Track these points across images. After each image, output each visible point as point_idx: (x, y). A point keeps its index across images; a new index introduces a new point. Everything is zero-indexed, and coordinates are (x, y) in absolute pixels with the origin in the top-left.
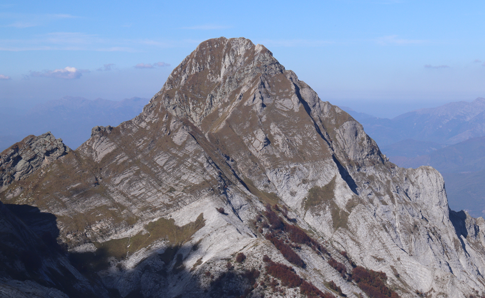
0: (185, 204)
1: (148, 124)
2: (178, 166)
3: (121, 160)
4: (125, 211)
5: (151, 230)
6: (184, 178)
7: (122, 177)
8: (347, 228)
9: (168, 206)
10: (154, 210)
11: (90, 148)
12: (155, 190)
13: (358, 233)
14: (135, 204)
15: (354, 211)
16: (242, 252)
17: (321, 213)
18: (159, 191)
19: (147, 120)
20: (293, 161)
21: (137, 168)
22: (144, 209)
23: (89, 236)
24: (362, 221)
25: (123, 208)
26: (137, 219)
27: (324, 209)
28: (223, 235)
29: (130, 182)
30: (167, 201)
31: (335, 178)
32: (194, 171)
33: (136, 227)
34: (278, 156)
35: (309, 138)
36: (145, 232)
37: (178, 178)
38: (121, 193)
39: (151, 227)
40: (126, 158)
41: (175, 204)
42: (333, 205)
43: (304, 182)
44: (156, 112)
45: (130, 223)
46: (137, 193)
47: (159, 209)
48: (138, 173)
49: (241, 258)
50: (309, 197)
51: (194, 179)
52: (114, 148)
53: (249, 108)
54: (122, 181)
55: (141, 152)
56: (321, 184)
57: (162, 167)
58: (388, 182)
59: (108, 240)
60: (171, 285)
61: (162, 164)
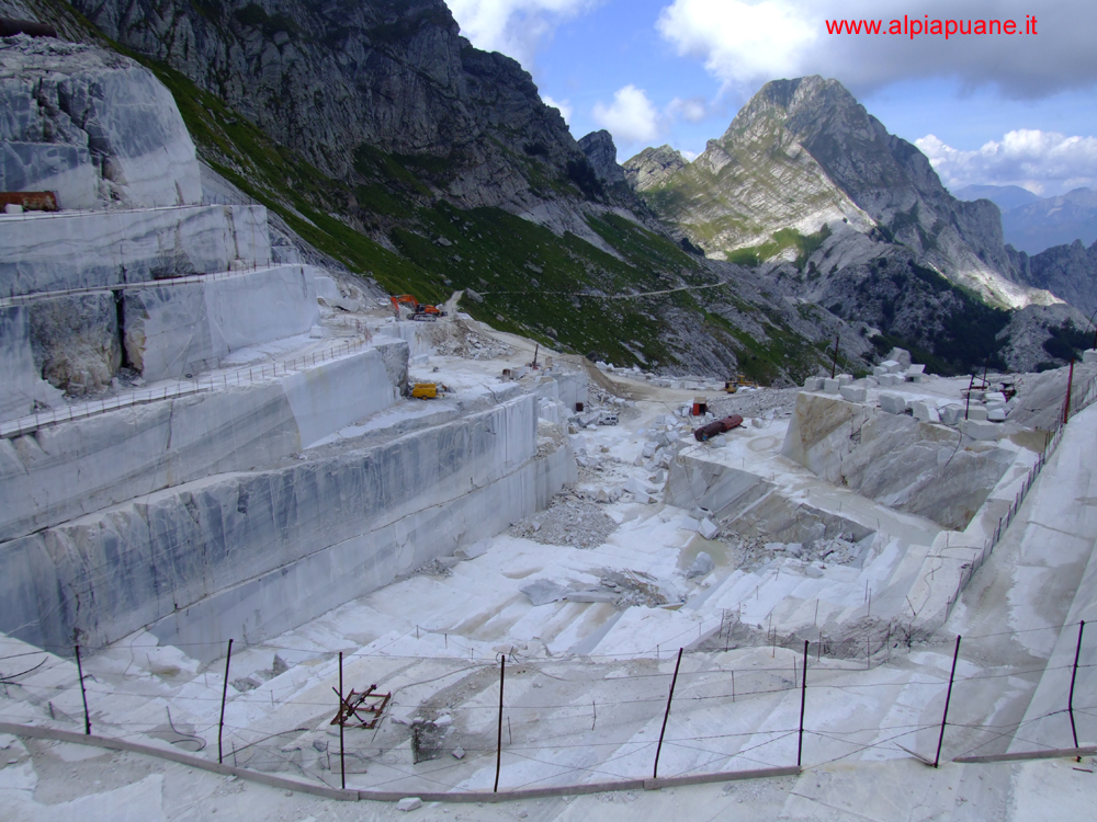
0: (806, 214)
1: (759, 138)
2: (794, 178)
3: (738, 173)
4: (748, 221)
5: (777, 239)
6: (802, 189)
7: (741, 189)
8: (938, 249)
9: (791, 217)
10: (777, 220)
11: (706, 161)
12: (774, 202)
13: (949, 254)
14: (756, 214)
15: (941, 233)
16: (883, 256)
17: (910, 235)
18: (779, 202)
19: (759, 135)
20: (876, 186)
21: (753, 180)
22: (767, 219)
23: (718, 244)
24: (950, 243)
25: (746, 218)
26: (762, 229)
27: (912, 231)
28: (854, 242)
29: (749, 194)
30: (788, 211)
31: (917, 203)
32: (811, 182)
33: (762, 236)
34: (862, 182)
35: (888, 166)
36: (772, 241)
37: (795, 190)
38: (740, 203)
39: (776, 236)
40: (742, 171)
41: (797, 214)
42: (919, 228)
43: (888, 206)
44: (766, 127)
45: (757, 231)
46: (757, 204)
47: (782, 219)
48: (755, 185)
49: (883, 263)
50: (895, 221)
51: (812, 189)
52: (729, 160)
53: (830, 136)
54: (741, 193)
55: (756, 164)
56: (905, 209)
57: (779, 179)
58: (952, 212)
59: (736, 248)
60: (808, 291)
61: (778, 176)
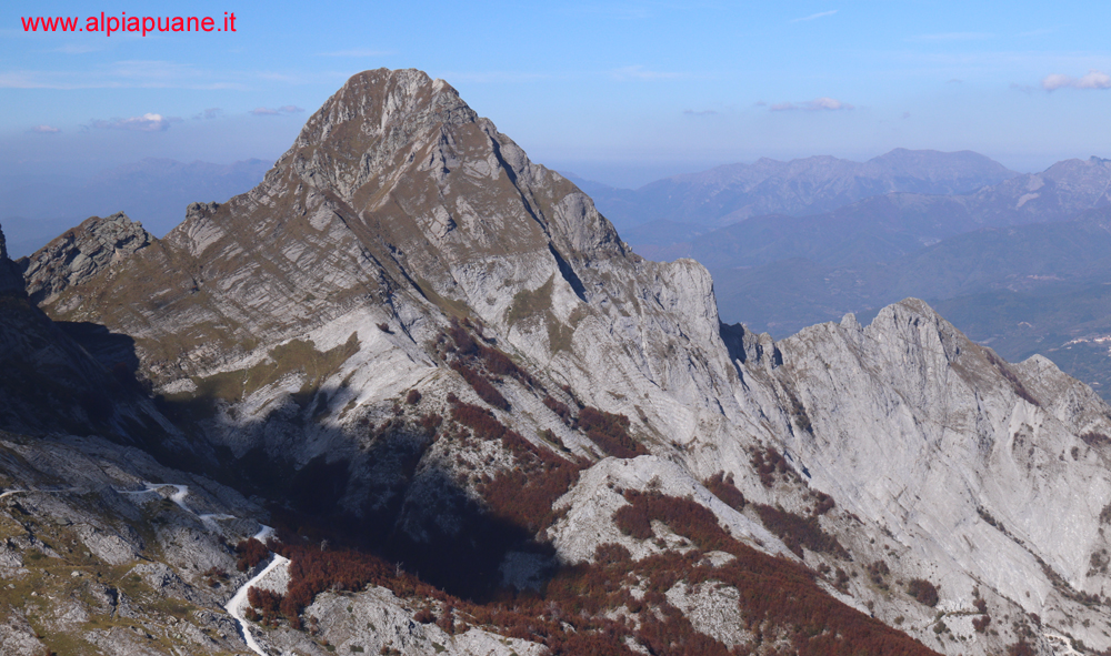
0: (329, 319)
1: (272, 198)
2: (318, 262)
3: (233, 254)
4: (239, 330)
5: (278, 358)
6: (328, 279)
7: (234, 279)
8: (571, 351)
9: (304, 322)
10: (283, 328)
11: (184, 235)
12: (285, 298)
13: (588, 359)
14: (254, 319)
15: (581, 326)
16: (415, 388)
17: (533, 329)
18: (290, 299)
19: (271, 193)
20: (490, 252)
21: (256, 265)
22: (268, 327)
23: (185, 368)
24: (592, 340)
25: (236, 325)
26: (258, 341)
27: (538, 323)
28: (387, 363)
29: (246, 287)
30: (302, 314)
31: (552, 277)
32: (343, 268)
33: (256, 353)
34: (468, 245)
35: (514, 219)
36: (270, 361)
37: (319, 280)
38: (233, 302)
39: (278, 353)
40: (239, 250)
41: (315, 318)
42: (551, 317)
43: (508, 283)
44: (284, 181)
45: (247, 348)
46: (257, 302)
47: (291, 326)
48: (258, 272)
49: (415, 397)
50: (515, 306)
51: (344, 281)
52: (221, 235)
53: (424, 174)
54: (234, 285)
55: (262, 240)
56: (532, 286)
57: (294, 264)
58: (631, 282)
59: (213, 373)
60: (310, 439)
61: (294, 258)
